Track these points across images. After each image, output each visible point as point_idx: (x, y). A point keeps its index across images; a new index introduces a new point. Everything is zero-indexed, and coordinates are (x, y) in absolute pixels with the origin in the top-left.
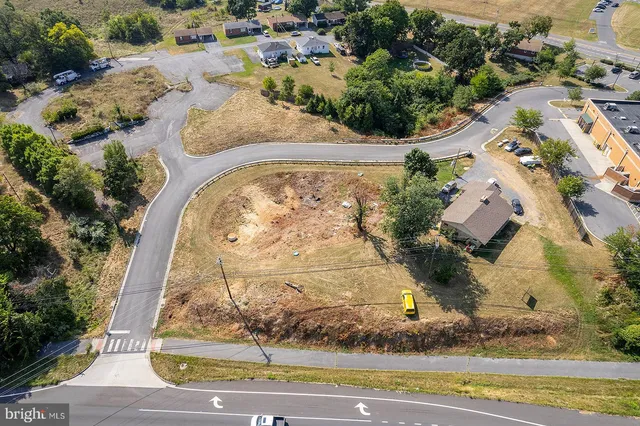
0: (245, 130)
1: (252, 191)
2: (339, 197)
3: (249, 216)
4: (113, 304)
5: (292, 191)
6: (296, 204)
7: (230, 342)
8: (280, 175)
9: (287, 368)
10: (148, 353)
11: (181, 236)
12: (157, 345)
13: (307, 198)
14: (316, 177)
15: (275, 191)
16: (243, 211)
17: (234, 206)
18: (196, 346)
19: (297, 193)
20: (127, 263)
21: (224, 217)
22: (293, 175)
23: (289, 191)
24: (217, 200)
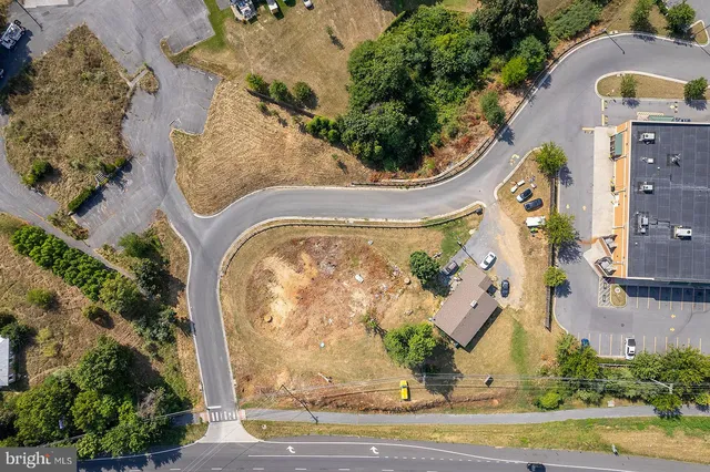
0: (245, 171)
1: (273, 262)
2: (352, 266)
3: (276, 290)
4: (200, 387)
5: (308, 256)
6: (315, 272)
7: (288, 409)
8: (294, 242)
9: (329, 426)
10: (239, 421)
11: (227, 321)
12: (243, 414)
13: (323, 263)
14: (329, 242)
15: (292, 259)
16: (269, 285)
17: (260, 282)
18: (268, 413)
19: (313, 259)
20: (194, 351)
21: (255, 298)
22: (307, 241)
23: (305, 257)
24: (245, 280)
